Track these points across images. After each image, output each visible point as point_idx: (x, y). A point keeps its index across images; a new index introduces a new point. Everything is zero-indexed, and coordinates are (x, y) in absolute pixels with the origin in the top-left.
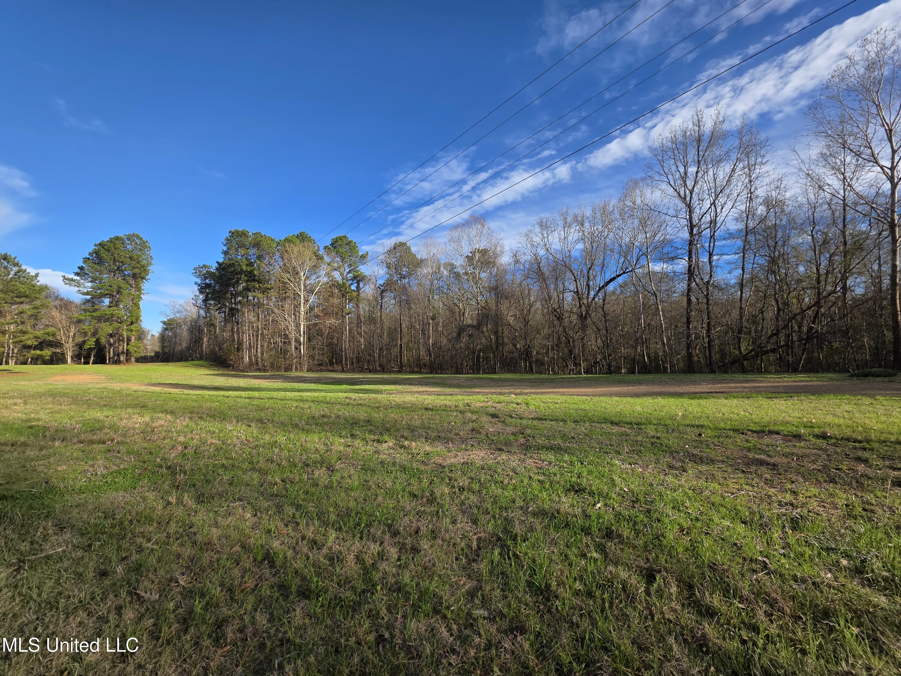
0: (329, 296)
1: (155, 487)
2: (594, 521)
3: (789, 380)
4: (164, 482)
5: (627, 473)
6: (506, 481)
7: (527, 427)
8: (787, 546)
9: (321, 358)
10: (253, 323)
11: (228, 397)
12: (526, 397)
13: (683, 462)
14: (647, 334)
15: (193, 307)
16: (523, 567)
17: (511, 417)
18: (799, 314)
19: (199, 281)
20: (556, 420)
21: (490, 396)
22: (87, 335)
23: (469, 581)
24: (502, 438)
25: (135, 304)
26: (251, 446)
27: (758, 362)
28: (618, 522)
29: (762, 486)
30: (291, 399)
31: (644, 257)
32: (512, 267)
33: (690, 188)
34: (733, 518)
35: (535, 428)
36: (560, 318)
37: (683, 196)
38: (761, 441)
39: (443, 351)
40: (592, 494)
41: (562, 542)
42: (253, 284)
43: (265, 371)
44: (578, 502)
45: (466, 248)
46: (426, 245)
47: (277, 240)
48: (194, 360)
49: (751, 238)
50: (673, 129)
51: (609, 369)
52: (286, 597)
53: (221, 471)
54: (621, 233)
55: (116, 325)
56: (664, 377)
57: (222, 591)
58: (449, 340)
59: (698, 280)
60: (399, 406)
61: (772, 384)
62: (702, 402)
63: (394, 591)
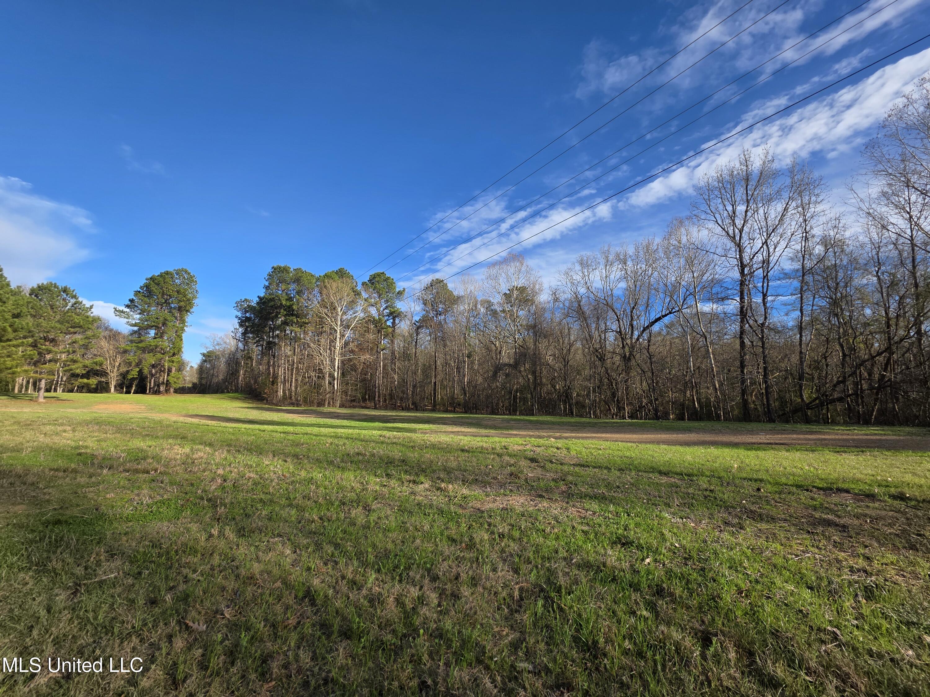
0: (365, 331)
1: (197, 518)
2: (643, 576)
3: (860, 432)
4: (206, 514)
5: (678, 528)
6: (548, 530)
7: (568, 473)
8: (860, 617)
9: (354, 393)
10: (289, 357)
11: (264, 431)
12: (567, 441)
13: (740, 518)
14: (697, 378)
15: (232, 340)
16: (568, 621)
17: (551, 462)
18: (868, 360)
19: (239, 314)
20: (600, 467)
21: (528, 439)
22: (131, 366)
23: (512, 632)
24: (542, 484)
25: (178, 336)
26: (288, 481)
27: (824, 411)
28: (669, 579)
29: (830, 550)
30: (325, 436)
31: (691, 296)
32: (551, 305)
33: (740, 227)
34: (798, 582)
35: (577, 475)
36: (602, 359)
37: (732, 235)
38: (829, 499)
39: (479, 390)
40: (640, 547)
41: (609, 598)
42: (291, 318)
43: (298, 405)
44: (625, 556)
45: (504, 285)
46: (464, 282)
47: (317, 275)
48: (229, 392)
49: (809, 278)
50: (719, 169)
51: (656, 414)
52: (328, 637)
53: (259, 506)
54: (666, 273)
55: (159, 356)
56: (717, 425)
57: (265, 626)
58: (485, 379)
59: (751, 322)
60: (433, 446)
61: (840, 437)
62: (761, 454)
63: (435, 637)
